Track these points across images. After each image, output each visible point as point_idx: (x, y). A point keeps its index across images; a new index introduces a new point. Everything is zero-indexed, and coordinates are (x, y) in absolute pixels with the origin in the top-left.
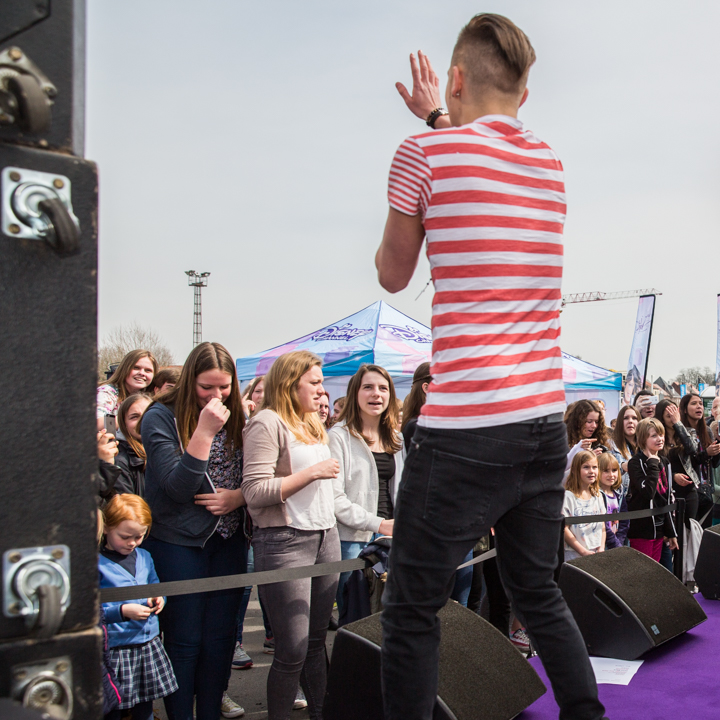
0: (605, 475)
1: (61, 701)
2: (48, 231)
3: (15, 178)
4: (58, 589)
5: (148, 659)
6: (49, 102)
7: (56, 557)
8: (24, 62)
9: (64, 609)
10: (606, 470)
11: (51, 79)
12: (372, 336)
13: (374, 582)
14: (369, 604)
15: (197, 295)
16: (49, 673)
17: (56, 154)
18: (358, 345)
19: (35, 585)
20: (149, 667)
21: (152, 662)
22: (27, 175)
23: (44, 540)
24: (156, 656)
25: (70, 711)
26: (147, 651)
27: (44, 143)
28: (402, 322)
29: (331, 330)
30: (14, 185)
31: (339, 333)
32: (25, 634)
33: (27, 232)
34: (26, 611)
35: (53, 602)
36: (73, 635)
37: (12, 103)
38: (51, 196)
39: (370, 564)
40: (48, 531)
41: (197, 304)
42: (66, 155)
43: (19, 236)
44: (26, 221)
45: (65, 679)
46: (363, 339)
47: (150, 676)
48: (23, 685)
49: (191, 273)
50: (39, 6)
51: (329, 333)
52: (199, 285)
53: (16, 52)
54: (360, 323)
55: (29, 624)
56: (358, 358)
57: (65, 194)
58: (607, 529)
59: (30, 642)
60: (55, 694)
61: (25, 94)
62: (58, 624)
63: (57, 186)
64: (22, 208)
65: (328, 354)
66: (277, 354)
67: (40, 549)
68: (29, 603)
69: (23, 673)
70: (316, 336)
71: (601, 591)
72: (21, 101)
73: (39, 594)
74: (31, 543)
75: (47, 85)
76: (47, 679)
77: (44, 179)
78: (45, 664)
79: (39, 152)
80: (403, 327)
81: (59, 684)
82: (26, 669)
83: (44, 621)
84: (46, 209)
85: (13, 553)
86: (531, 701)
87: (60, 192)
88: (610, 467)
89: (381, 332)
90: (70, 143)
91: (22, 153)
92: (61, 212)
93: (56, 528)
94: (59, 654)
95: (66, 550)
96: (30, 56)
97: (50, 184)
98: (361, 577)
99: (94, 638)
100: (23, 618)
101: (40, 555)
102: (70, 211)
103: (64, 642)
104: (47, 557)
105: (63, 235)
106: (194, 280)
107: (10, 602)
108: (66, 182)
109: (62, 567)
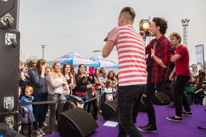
0: (113, 85)
1: (12, 123)
2: (12, 44)
3: (7, 35)
4: (12, 104)
5: (30, 116)
6: (13, 22)
7: (12, 99)
8: (10, 16)
9: (12, 108)
10: (113, 84)
11: (14, 18)
12: (72, 57)
13: (69, 104)
14: (68, 108)
15: (43, 49)
16: (10, 118)
17: (14, 30)
18: (70, 59)
19: (8, 103)
20: (30, 117)
21: (31, 116)
22: (9, 34)
23: (10, 96)
24: (31, 115)
25: (13, 125)
26: (30, 114)
27: (12, 29)
28: (78, 55)
29: (65, 56)
30: (7, 36)
31: (67, 57)
32: (6, 111)
33: (9, 44)
34: (7, 108)
35: (11, 106)
36: (14, 112)
37: (7, 23)
38: (13, 37)
39: (69, 100)
40: (11, 94)
41: (43, 51)
42: (15, 30)
43: (8, 44)
44: (9, 42)
45: (13, 119)
46: (71, 58)
47: (30, 119)
48: (6, 120)
49: (42, 46)
50: (12, 6)
51: (65, 57)
52: (44, 48)
53: (8, 14)
54: (70, 55)
55: (7, 110)
56: (70, 61)
57: (15, 37)
58: (113, 96)
59: (7, 113)
60: (11, 122)
61: (9, 21)
62: (11, 110)
63: (14, 36)
64: (8, 40)
65: (65, 61)
66: (56, 60)
67: (9, 97)
68: (7, 106)
69: (6, 118)
70: (63, 57)
71: (111, 108)
72: (8, 22)
73: (9, 105)
74: (8, 96)
75: (13, 19)
76: (10, 119)
77: (12, 35)
78: (10, 117)
79: (11, 30)
80: (78, 56)
81: (12, 120)
82: (7, 117)
83: (9, 110)
84: (12, 40)
85: (5, 98)
86: (96, 129)
87: (14, 37)
88: (114, 83)
89: (74, 56)
90: (16, 28)
91: (9, 30)
92: (14, 40)
93: (12, 94)
94: (12, 115)
95: (13, 97)
96: (10, 14)
97: (13, 36)
98: (67, 103)
99: (17, 113)
100: (6, 109)
101: (9, 98)
102: (15, 40)
103: (13, 113)
104: (10, 99)
105: (14, 44)
106: (43, 47)
107: (4, 106)
108: (15, 35)
109: (13, 100)
